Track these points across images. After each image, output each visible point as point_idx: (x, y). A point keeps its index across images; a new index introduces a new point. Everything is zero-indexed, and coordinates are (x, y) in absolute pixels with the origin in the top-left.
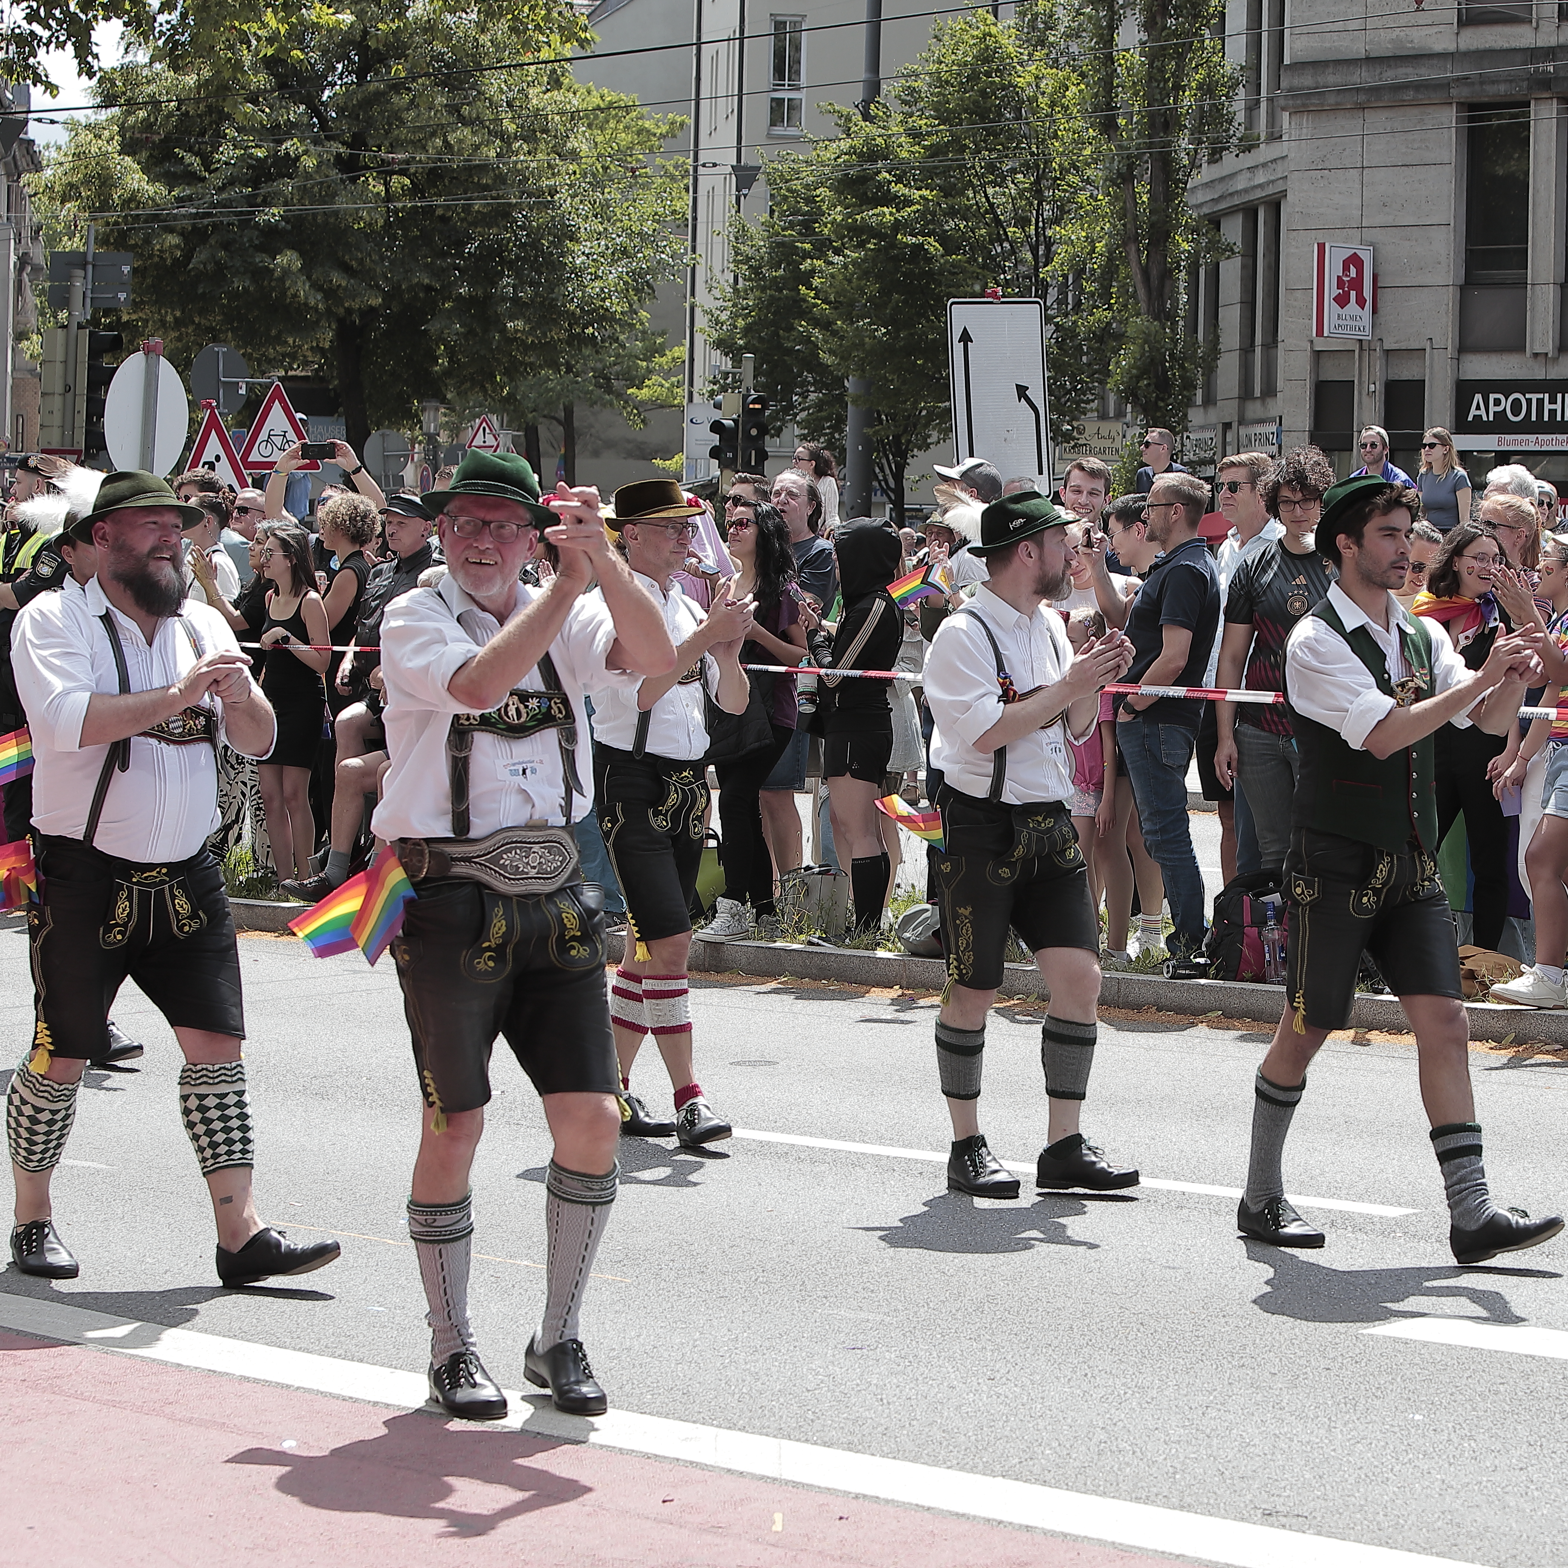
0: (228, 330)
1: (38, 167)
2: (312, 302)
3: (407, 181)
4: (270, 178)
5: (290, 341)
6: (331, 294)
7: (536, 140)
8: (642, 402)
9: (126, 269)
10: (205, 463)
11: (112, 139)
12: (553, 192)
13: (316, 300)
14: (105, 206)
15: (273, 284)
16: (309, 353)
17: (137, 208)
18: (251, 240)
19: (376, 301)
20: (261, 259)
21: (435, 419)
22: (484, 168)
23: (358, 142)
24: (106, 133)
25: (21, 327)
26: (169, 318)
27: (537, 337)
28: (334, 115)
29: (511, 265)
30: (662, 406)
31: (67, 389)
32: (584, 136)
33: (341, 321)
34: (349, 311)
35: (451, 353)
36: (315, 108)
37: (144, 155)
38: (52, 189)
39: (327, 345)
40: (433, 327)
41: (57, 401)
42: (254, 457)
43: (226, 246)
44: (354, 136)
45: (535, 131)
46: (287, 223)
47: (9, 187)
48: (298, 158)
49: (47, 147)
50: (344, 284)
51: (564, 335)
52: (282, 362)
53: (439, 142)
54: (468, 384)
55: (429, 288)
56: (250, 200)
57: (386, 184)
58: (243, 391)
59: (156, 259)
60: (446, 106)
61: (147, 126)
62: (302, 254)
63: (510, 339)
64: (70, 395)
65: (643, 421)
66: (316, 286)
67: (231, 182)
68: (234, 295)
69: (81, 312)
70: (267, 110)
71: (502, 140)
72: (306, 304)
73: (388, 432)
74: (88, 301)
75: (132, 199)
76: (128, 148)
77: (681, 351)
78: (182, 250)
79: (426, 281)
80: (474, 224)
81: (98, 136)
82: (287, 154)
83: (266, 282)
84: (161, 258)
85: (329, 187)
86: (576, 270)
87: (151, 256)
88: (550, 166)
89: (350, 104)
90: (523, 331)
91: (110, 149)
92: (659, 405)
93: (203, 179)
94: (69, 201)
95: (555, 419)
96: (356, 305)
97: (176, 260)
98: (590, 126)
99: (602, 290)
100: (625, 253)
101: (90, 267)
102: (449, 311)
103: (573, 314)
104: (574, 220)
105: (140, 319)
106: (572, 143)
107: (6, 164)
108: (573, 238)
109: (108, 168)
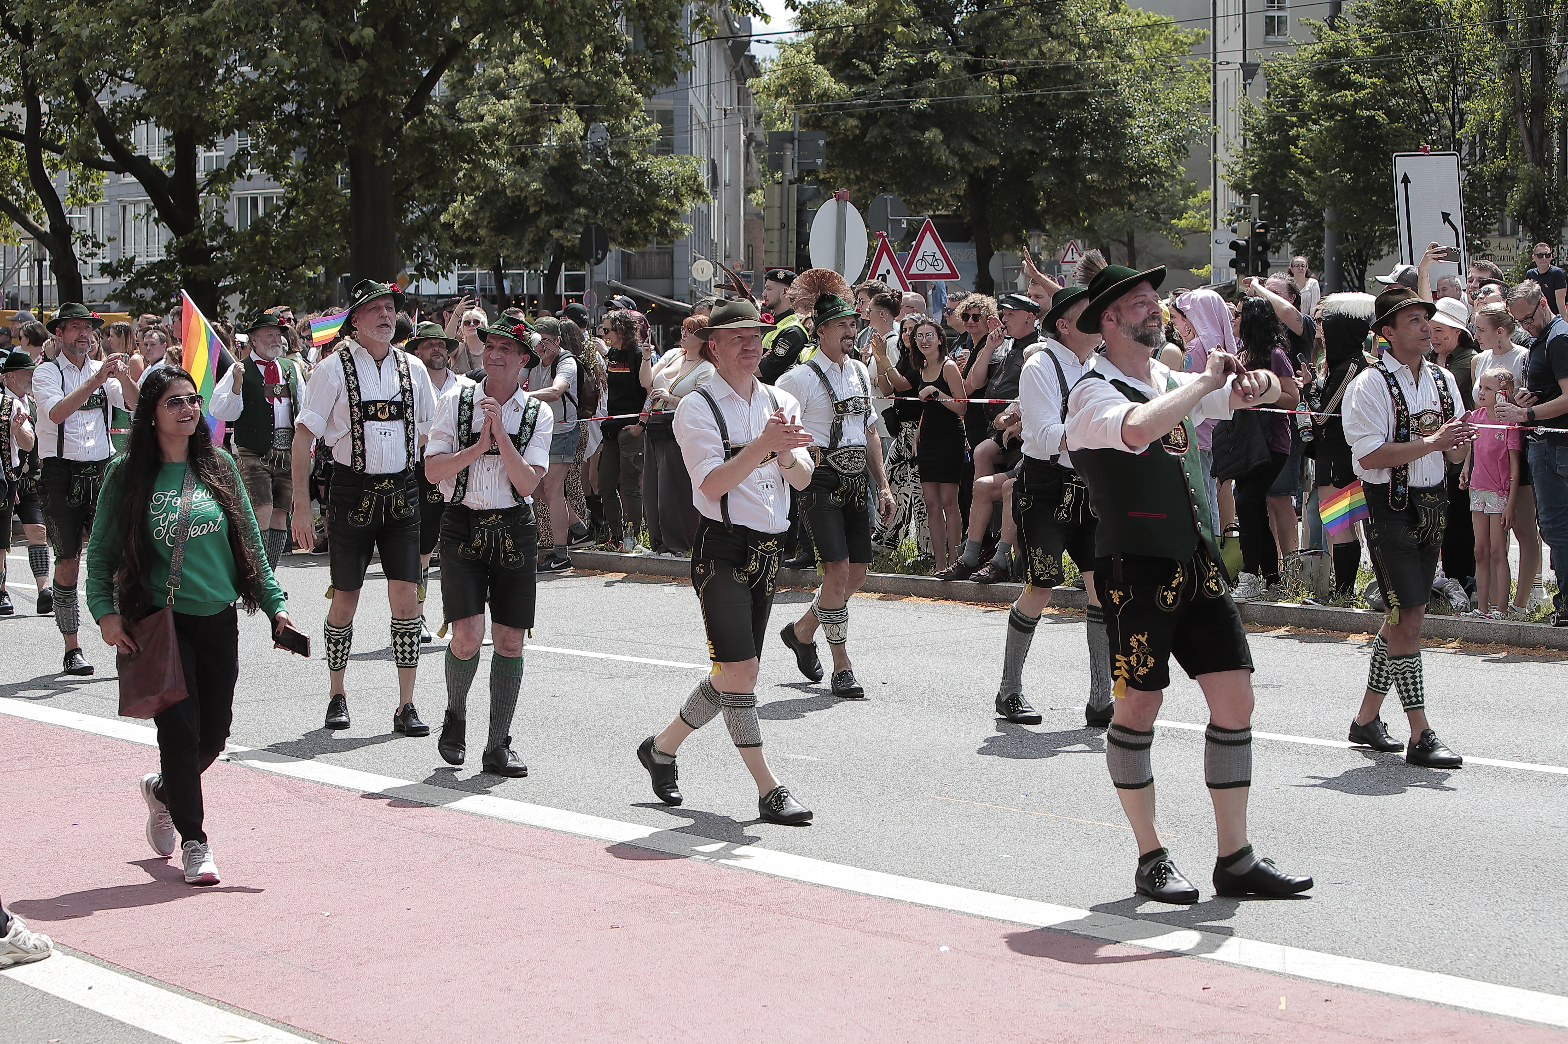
0: (892, 184)
1: (757, 74)
2: (951, 163)
3: (1014, 79)
4: (920, 78)
5: (937, 190)
6: (963, 157)
7: (1103, 48)
8: (1181, 229)
9: (821, 143)
10: (879, 275)
11: (809, 53)
12: (1116, 84)
13: (953, 161)
14: (806, 100)
15: (924, 151)
16: (950, 199)
17: (828, 100)
18: (907, 121)
19: (996, 162)
20: (914, 134)
21: (1038, 243)
22: (1068, 68)
23: (980, 52)
24: (805, 49)
25: (749, 186)
26: (852, 176)
27: (1108, 185)
28: (962, 33)
29: (1088, 135)
30: (1195, 232)
31: (783, 226)
32: (1136, 44)
33: (971, 177)
34: (977, 169)
35: (1048, 197)
36: (949, 29)
37: (831, 64)
38: (768, 89)
39: (962, 193)
40: (1035, 179)
41: (776, 234)
42: (913, 271)
43: (890, 126)
44: (977, 48)
45: (1102, 42)
46: (932, 109)
47: (738, 88)
48: (938, 64)
49: (764, 60)
50: (973, 150)
51: (1126, 183)
52: (931, 205)
53: (1036, 51)
54: (1060, 219)
55: (1032, 153)
56: (906, 94)
57: (1000, 81)
58: (904, 226)
59: (842, 136)
60: (1040, 26)
61: (833, 43)
62: (943, 130)
63: (1089, 187)
64: (785, 230)
65: (1182, 243)
66: (953, 153)
67: (892, 82)
68: (896, 160)
69: (791, 173)
70: (917, 30)
71: (1080, 49)
72: (947, 165)
73: (1006, 252)
74: (796, 165)
75: (824, 95)
76: (820, 59)
77: (1208, 194)
78: (860, 129)
79: (1030, 148)
80: (1062, 107)
81: (799, 52)
82: (931, 61)
83: (918, 151)
84: (845, 135)
85: (960, 83)
86: (1134, 138)
87: (838, 134)
88: (1113, 66)
89: (973, 26)
90: (1098, 181)
91: (808, 60)
92: (1193, 231)
93: (873, 80)
94: (780, 97)
95: (1121, 241)
96: (981, 165)
97: (855, 136)
98: (1141, 38)
99: (1152, 152)
100: (1167, 125)
101: (796, 142)
102: (1046, 168)
103: (1132, 168)
104: (1131, 103)
105: (832, 177)
106: (1129, 50)
107: (736, 73)
108: (1131, 116)
109: (807, 74)
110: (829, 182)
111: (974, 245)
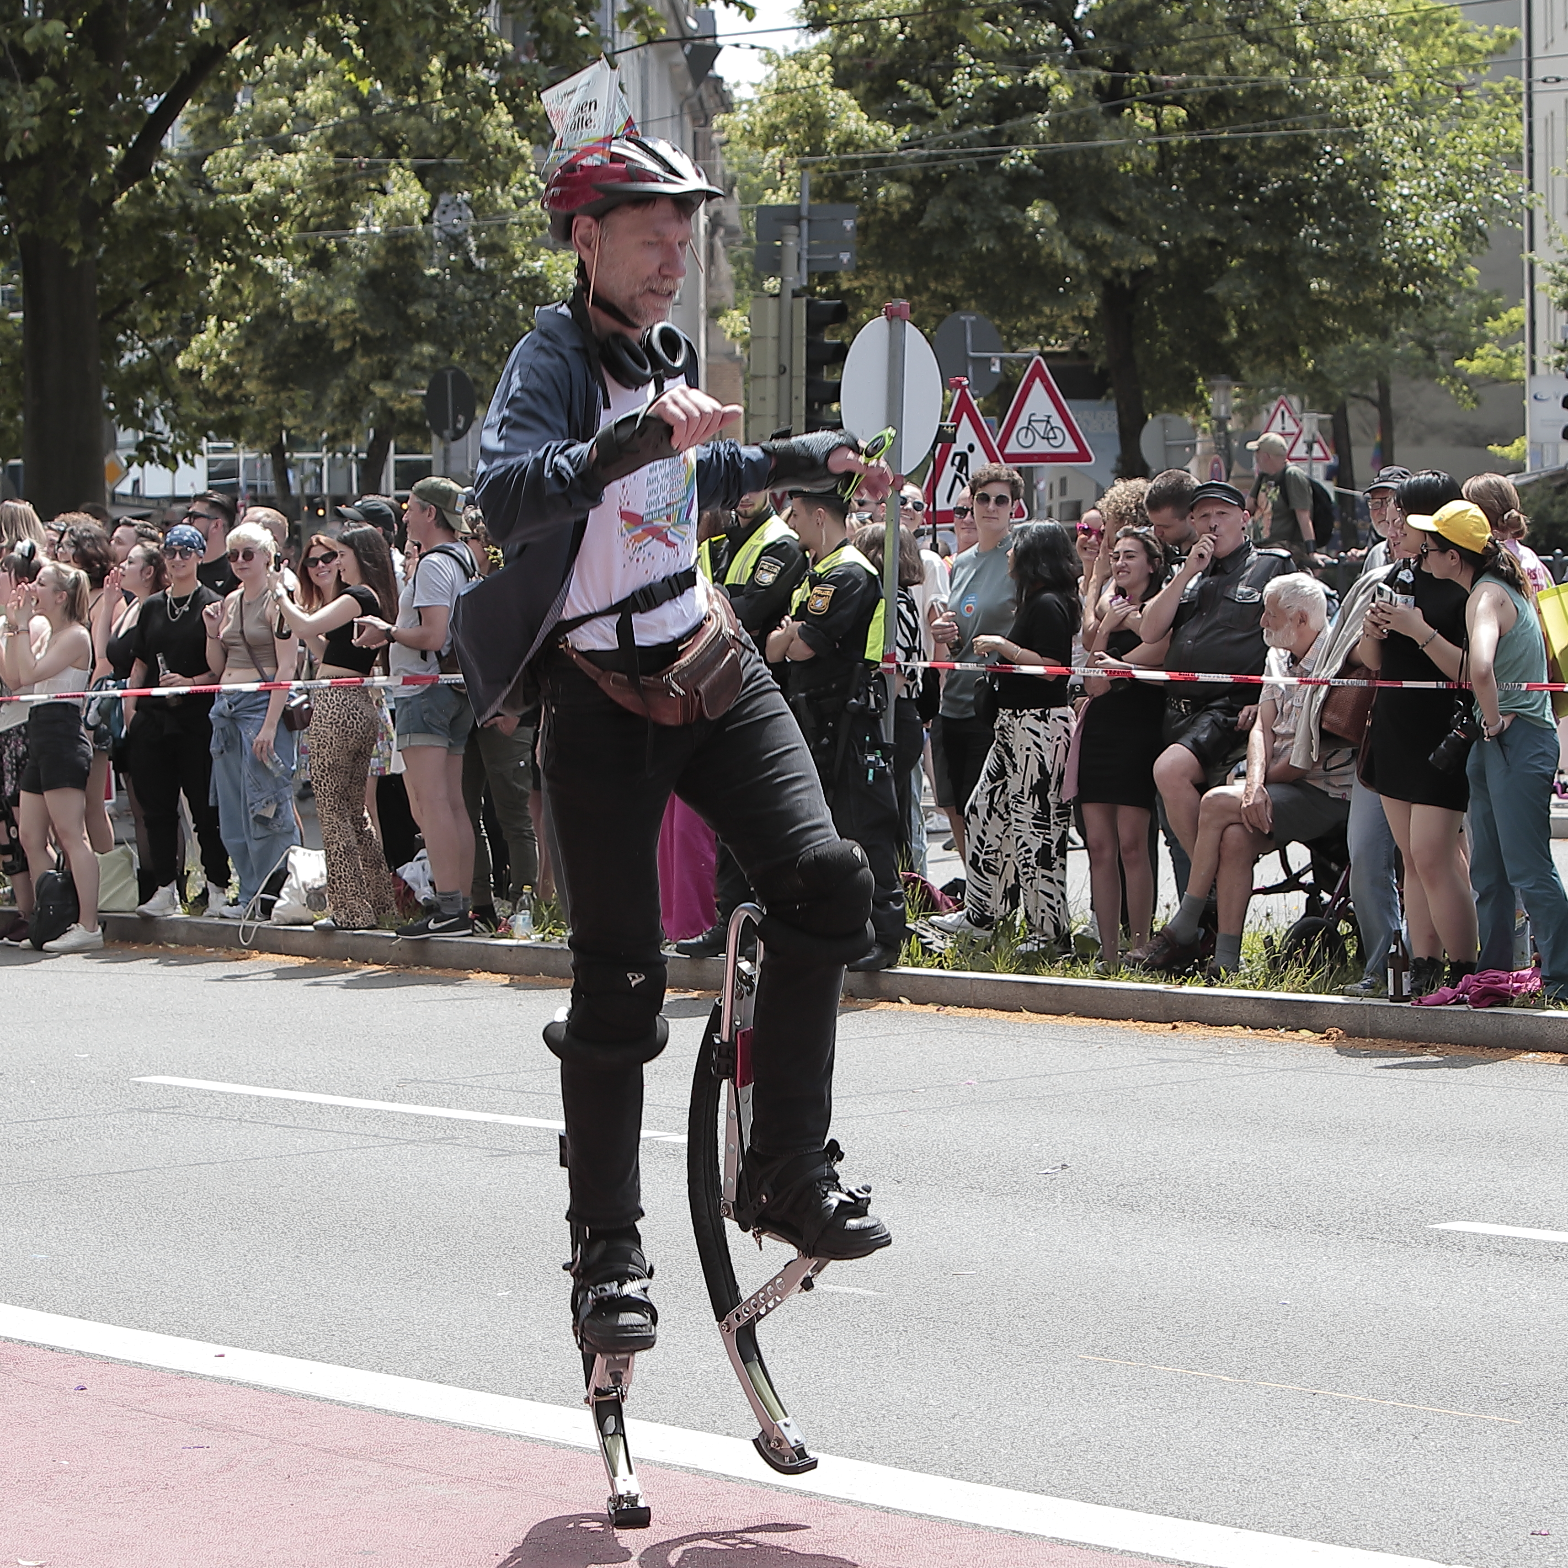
0: (969, 299)
1: (728, 107)
2: (1071, 262)
3: (1183, 113)
4: (1015, 114)
5: (1047, 310)
6: (1093, 251)
7: (1338, 60)
8: (1474, 377)
9: (849, 224)
10: (956, 454)
11: (823, 70)
12: (1361, 121)
13: (1077, 260)
14: (817, 149)
15: (1024, 241)
16: (1070, 324)
17: (856, 151)
18: (995, 190)
19: (1150, 259)
20: (1007, 213)
21: (1226, 401)
22: (1278, 93)
23: (1122, 64)
24: (814, 64)
25: (715, 303)
26: (899, 286)
27: (1347, 298)
28: (1090, 34)
29: (1313, 211)
30: (1497, 381)
31: (782, 370)
32: (1396, 53)
33: (1108, 284)
34: (1117, 272)
35: (1243, 319)
36: (1067, 25)
37: (862, 88)
38: (752, 132)
39: (1092, 314)
40: (1220, 290)
41: (770, 385)
42: (1012, 448)
43: (964, 197)
44: (1117, 59)
45: (1335, 48)
46: (1039, 167)
47: (695, 134)
48: (1048, 89)
50: (1110, 240)
51: (1380, 294)
52: (1036, 335)
53: (1219, 64)
54: (1263, 357)
55: (1213, 243)
56: (993, 138)
57: (1157, 117)
58: (996, 369)
59: (881, 214)
60: (1227, 20)
61: (864, 51)
62: (1058, 204)
63: (1317, 303)
64: (785, 378)
65: (1475, 400)
66: (1077, 244)
67: (968, 119)
68: (977, 256)
69: (796, 278)
70: (1009, 31)
71: (1297, 60)
72: (1064, 265)
73: (1169, 416)
74: (804, 264)
75: (849, 142)
76: (841, 81)
77: (1519, 314)
78: (911, 202)
79: (1210, 235)
80: (1269, 162)
81: (805, 67)
82: (1036, 84)
83: (1015, 241)
84: (886, 212)
85: (1088, 122)
86: (1391, 215)
87: (874, 210)
88: (1356, 90)
89: (1110, 21)
90: (1330, 293)
91: (820, 81)
92: (1491, 380)
93: (933, 116)
94: (773, 146)
95: (1367, 399)
96: (1125, 264)
97: (904, 215)
98: (1401, 41)
99: (1424, 240)
100: (1451, 194)
101: (804, 223)
102: (1241, 269)
103: (1390, 269)
104: (1388, 155)
105: (866, 287)
106: (1383, 61)
107: (691, 106)
108: (1385, 176)
109: (820, 106)
110: (859, 296)
111: (1113, 403)
